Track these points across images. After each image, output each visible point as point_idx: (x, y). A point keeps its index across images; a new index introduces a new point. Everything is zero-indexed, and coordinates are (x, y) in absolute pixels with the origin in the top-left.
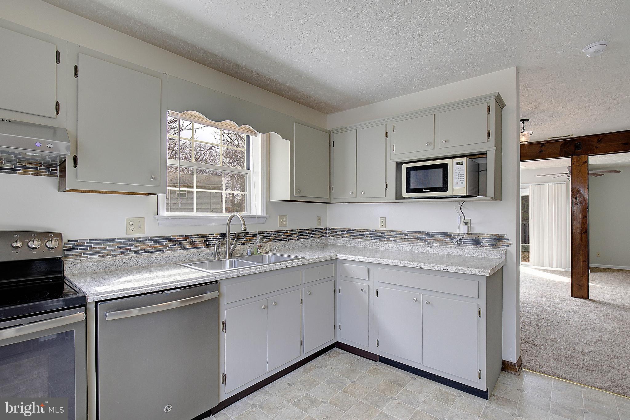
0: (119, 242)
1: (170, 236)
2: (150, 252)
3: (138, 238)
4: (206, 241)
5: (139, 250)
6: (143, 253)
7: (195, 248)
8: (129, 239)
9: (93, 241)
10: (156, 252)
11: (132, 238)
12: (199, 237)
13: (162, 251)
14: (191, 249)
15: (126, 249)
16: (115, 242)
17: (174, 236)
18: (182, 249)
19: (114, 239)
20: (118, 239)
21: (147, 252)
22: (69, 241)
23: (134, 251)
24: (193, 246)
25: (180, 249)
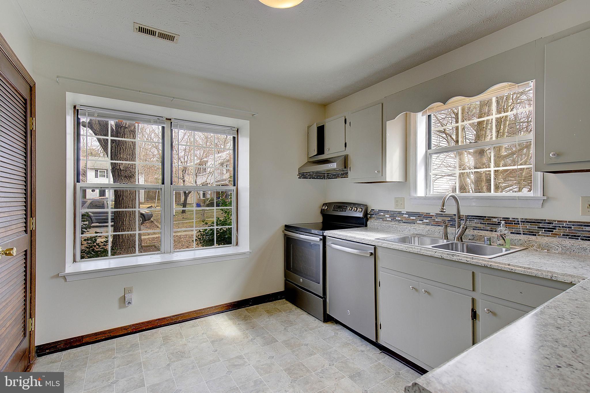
0: (390, 213)
1: (419, 213)
2: (406, 223)
3: (400, 212)
4: (450, 221)
5: (400, 220)
6: (402, 222)
7: (439, 225)
8: (395, 211)
9: (380, 211)
10: (410, 223)
11: (396, 212)
12: (443, 216)
13: (413, 223)
14: (435, 225)
15: (394, 218)
16: (388, 213)
17: (422, 213)
18: (428, 225)
19: (388, 211)
20: (390, 211)
21: (404, 222)
22: (372, 210)
23: (398, 220)
24: (437, 224)
25: (427, 225)
